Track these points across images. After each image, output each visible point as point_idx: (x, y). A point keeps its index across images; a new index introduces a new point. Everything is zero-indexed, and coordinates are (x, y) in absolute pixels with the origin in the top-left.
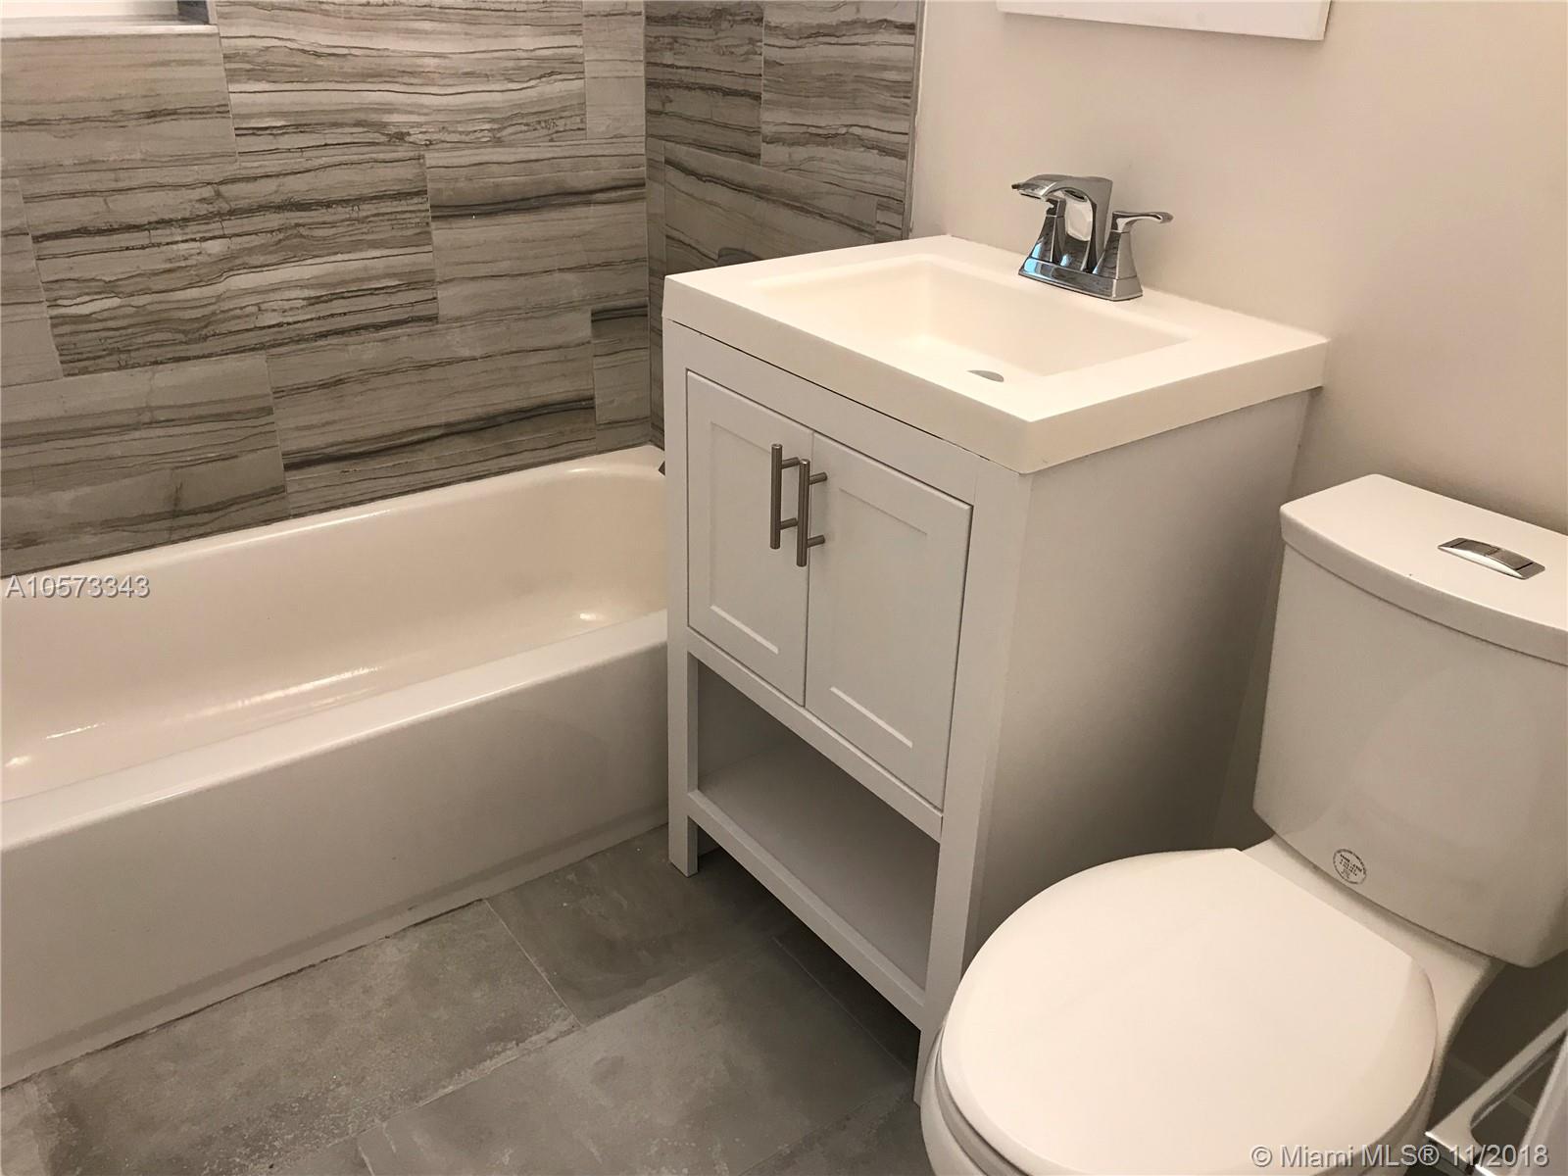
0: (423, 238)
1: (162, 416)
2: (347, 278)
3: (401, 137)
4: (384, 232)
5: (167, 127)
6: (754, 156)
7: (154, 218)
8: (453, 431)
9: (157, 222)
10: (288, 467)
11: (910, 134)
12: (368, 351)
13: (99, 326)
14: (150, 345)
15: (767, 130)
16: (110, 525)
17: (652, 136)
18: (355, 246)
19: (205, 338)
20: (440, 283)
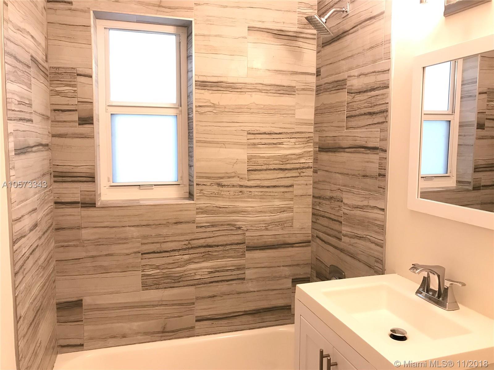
0: (243, 255)
1: (164, 303)
2: (220, 266)
3: (239, 228)
4: (232, 253)
5: (179, 226)
6: (340, 239)
7: (172, 249)
8: (246, 313)
9: (172, 250)
10: (197, 321)
11: (384, 240)
12: (223, 288)
13: (153, 277)
14: (164, 283)
15: (344, 232)
16: (146, 334)
17: (313, 228)
18: (224, 257)
19: (179, 282)
20: (247, 269)
